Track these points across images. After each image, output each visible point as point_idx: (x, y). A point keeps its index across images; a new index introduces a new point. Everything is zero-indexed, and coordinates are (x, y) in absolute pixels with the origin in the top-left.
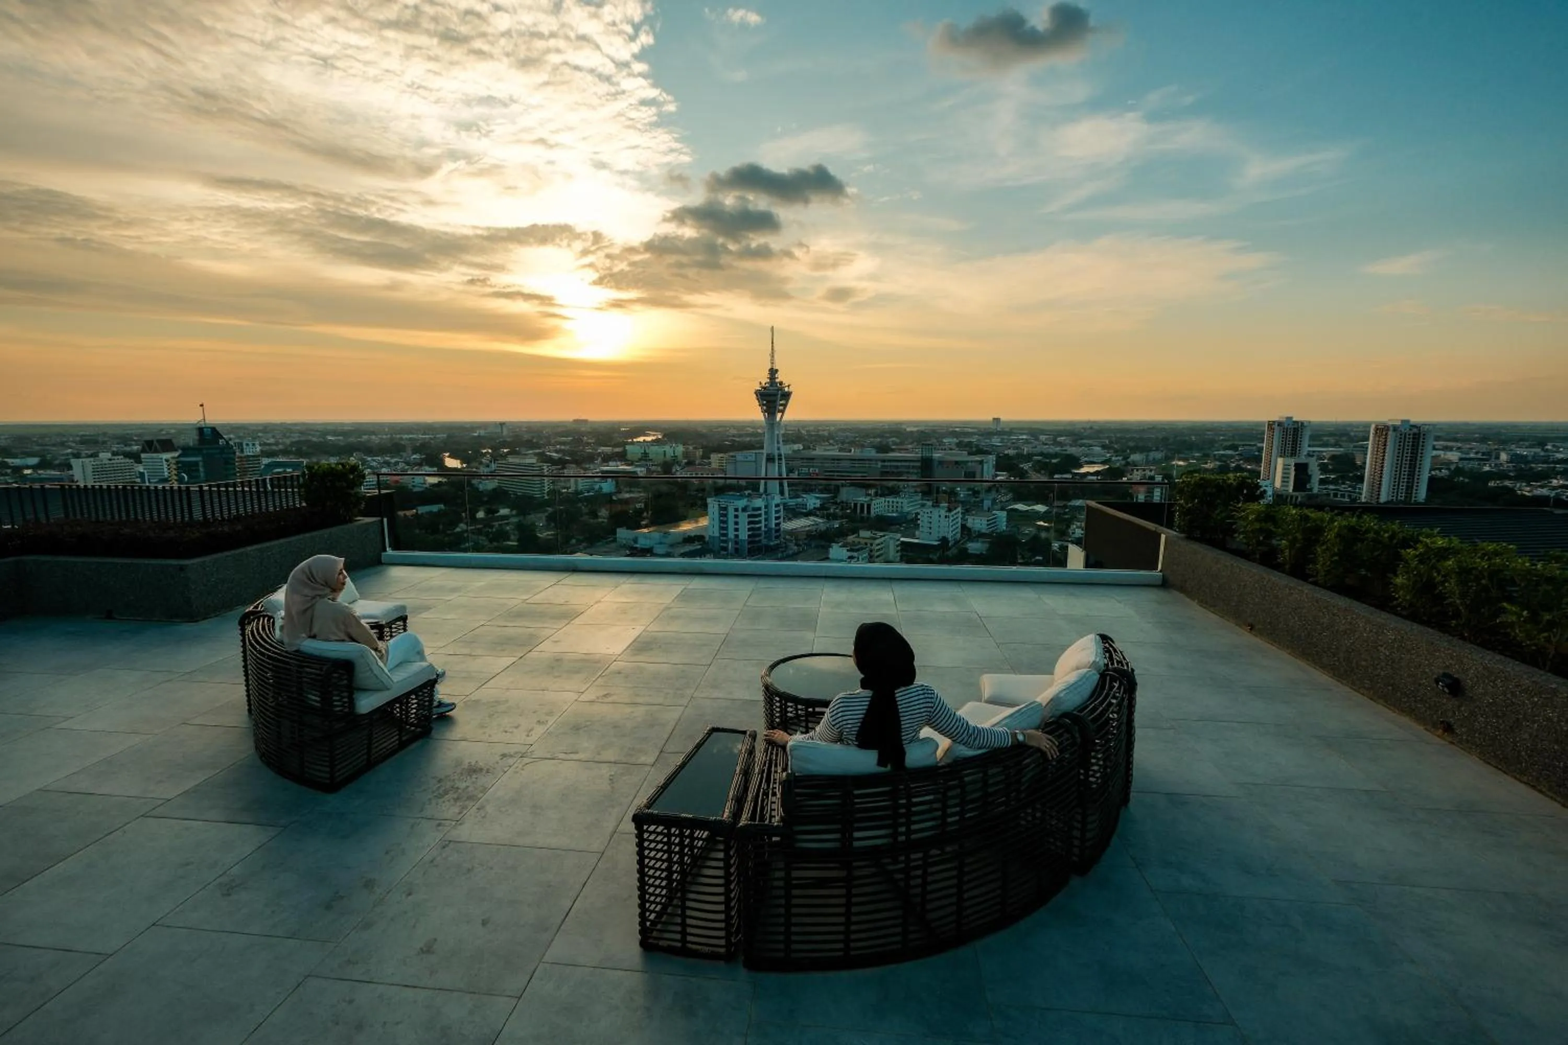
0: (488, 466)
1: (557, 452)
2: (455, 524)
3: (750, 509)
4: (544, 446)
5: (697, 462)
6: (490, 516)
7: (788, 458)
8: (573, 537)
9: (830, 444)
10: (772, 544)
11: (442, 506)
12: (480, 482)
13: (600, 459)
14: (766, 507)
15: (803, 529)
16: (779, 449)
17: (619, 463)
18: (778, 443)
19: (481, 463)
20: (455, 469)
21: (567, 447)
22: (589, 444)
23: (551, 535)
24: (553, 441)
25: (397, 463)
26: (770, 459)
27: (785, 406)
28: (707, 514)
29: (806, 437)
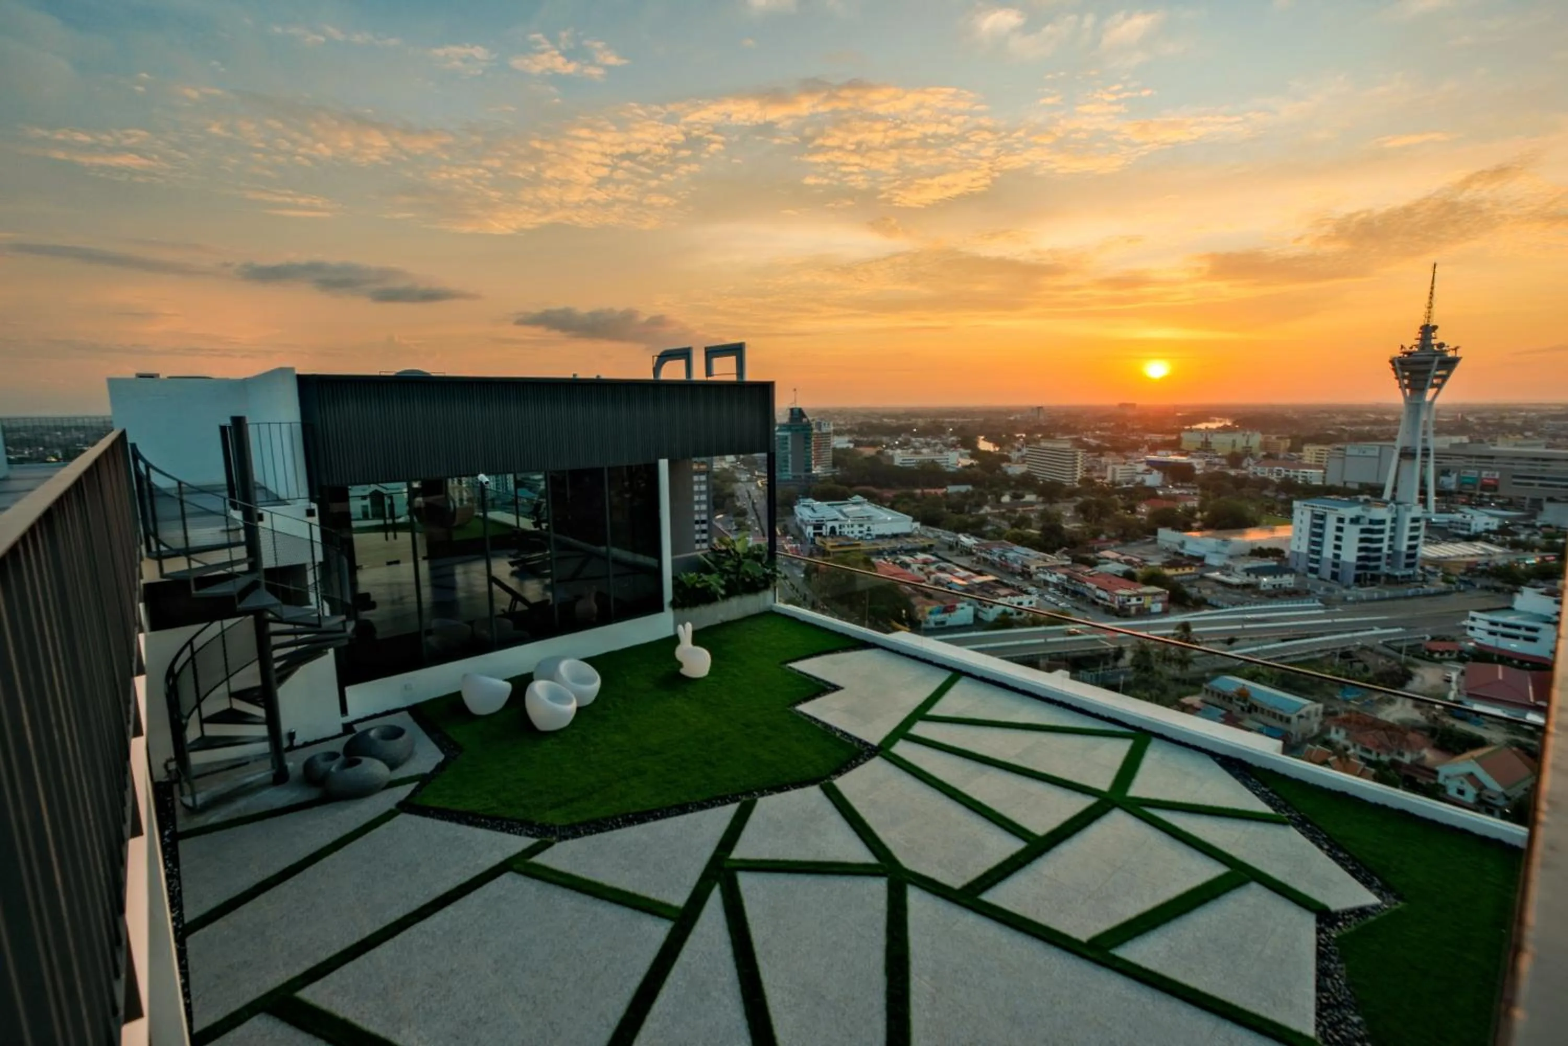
0: (1019, 450)
1: (1095, 438)
2: (979, 505)
3: (1367, 521)
4: (1082, 431)
5: (1281, 456)
6: (1016, 500)
7: (1440, 455)
8: (1102, 532)
9: (1526, 437)
10: (1397, 573)
11: (970, 487)
12: (1010, 466)
13: (1146, 447)
14: (1394, 520)
15: (1462, 559)
16: (1424, 441)
17: (1170, 453)
18: (1425, 433)
19: (1013, 447)
20: (988, 453)
21: (1109, 433)
22: (1133, 430)
23: (1079, 527)
24: (1092, 427)
25: (936, 445)
26: (1407, 454)
27: (1444, 378)
28: (1290, 523)
29: (1477, 427)
